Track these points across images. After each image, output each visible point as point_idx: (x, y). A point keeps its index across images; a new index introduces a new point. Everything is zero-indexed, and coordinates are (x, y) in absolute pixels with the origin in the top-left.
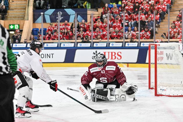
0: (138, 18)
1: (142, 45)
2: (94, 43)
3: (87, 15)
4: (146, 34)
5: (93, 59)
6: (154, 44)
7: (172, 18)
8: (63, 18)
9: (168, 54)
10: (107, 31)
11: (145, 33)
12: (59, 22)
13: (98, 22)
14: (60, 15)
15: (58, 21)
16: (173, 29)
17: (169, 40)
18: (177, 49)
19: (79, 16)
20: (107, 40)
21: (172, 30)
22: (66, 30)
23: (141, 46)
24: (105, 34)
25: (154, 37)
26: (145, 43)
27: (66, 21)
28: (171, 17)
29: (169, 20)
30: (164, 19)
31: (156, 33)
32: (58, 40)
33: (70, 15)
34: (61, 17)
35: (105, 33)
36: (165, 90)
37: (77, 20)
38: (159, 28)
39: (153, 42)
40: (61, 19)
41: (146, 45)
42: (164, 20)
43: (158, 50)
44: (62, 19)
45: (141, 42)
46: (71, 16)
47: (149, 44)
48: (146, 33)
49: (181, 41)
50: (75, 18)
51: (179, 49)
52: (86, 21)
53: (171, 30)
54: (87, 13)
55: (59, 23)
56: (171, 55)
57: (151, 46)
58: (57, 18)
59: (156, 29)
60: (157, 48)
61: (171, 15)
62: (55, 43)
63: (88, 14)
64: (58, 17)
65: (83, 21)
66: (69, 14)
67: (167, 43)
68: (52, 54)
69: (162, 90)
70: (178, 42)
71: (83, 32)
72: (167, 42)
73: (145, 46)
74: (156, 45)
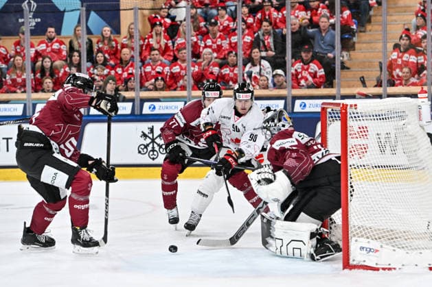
0: (284, 20)
1: (297, 109)
2: (143, 101)
3: (119, 10)
4: (307, 69)
5: (140, 152)
6: (338, 105)
7: (394, 18)
8: (39, 20)
9: (383, 137)
10: (184, 61)
11: (303, 69)
12: (28, 34)
13: (157, 34)
14: (30, 11)
15: (26, 29)
16: (400, 54)
17: (385, 90)
18: (412, 117)
19: (93, 14)
20: (184, 93)
21: (398, 57)
22: (47, 60)
23: (295, 111)
24: (179, 73)
25: (336, 81)
26: (307, 102)
27: (52, 30)
28: (391, 15)
29: (385, 25)
30: (369, 21)
31: (343, 67)
32: (25, 92)
33: (64, 11)
34: (34, 17)
35: (176, 69)
36: (377, 251)
37: (88, 28)
38: (352, 53)
39: (334, 97)
40: (34, 24)
41: (313, 106)
42: (369, 27)
43: (350, 123)
44: (37, 23)
45: (295, 98)
46: (66, 13)
47: (323, 104)
48: (306, 67)
49: (426, 92)
50: (79, 22)
51: (420, 120)
52: (117, 30)
53: (395, 57)
54: (119, 5)
55: (27, 38)
56: (393, 139)
57: (329, 110)
58: (20, 20)
59: (345, 53)
60: (349, 116)
61: (391, 11)
62: (17, 101)
63: (121, 8)
64: (22, 17)
65: (107, 30)
66: (62, 9)
67: (378, 100)
68: (7, 139)
69: (365, 252)
70: (415, 96)
71: (104, 70)
72: (380, 96)
73: (307, 110)
74: (345, 107)
